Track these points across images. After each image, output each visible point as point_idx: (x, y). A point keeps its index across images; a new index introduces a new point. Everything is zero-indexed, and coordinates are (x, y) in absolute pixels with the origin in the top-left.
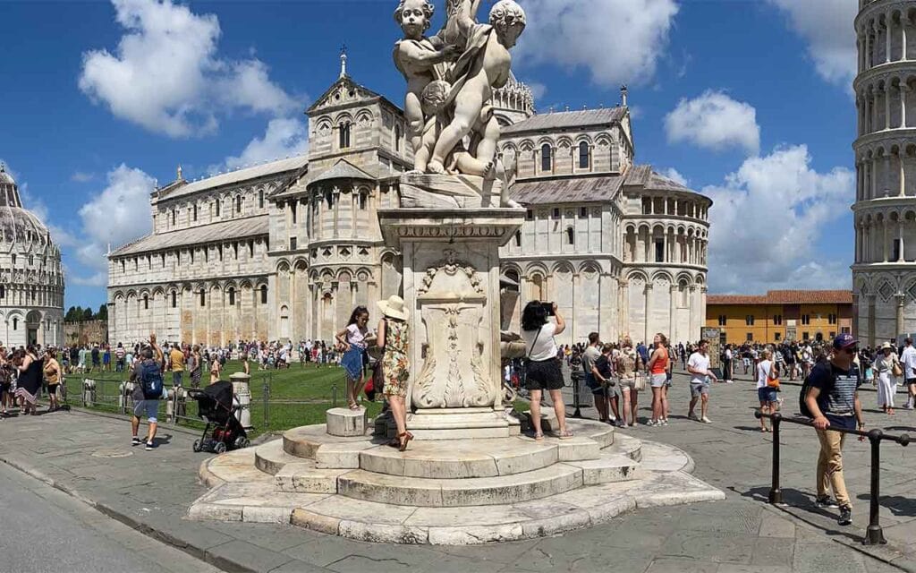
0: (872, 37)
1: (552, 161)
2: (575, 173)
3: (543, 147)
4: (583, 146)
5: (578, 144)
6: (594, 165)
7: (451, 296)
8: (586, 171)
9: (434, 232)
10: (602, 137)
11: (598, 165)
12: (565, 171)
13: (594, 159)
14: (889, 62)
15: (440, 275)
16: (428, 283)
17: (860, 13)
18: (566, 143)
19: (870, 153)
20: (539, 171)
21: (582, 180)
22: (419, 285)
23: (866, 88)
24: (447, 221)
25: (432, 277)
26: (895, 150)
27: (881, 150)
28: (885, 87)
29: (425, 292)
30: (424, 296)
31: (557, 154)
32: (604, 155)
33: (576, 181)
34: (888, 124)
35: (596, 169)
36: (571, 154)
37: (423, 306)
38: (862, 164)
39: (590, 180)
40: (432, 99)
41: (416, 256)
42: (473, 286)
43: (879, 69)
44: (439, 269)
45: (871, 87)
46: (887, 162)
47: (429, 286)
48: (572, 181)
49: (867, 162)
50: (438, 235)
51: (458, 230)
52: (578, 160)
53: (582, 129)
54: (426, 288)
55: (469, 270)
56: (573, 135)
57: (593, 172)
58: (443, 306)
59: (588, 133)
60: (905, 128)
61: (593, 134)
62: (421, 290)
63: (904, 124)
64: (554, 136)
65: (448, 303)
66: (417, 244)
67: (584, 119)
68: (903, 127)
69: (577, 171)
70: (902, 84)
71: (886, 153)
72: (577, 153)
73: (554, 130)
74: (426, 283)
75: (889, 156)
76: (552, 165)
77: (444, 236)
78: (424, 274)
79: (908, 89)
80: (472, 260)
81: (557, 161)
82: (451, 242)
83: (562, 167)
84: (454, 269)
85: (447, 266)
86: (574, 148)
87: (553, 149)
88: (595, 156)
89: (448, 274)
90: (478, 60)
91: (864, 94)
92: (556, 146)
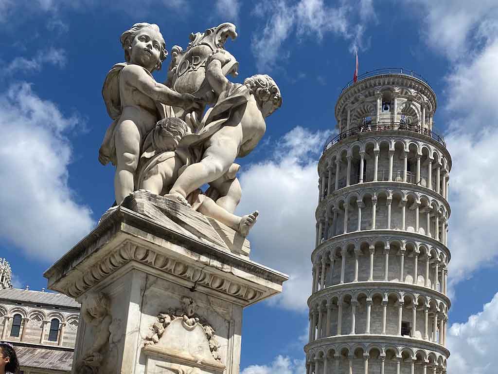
0: (328, 265)
1: (21, 330)
2: (43, 344)
3: (15, 316)
4: (55, 322)
5: (50, 320)
6: (62, 340)
7: (186, 355)
8: (54, 344)
9: (180, 269)
10: (74, 318)
11: (66, 341)
12: (34, 340)
13: (63, 335)
14: (342, 283)
15: (175, 327)
16: (161, 331)
17: (318, 247)
18: (38, 317)
19: (322, 354)
20: (6, 336)
21: (48, 350)
22: (146, 331)
23: (320, 303)
24: (204, 259)
25: (166, 325)
26: (345, 352)
27: (332, 352)
28: (338, 302)
29: (155, 342)
30: (152, 346)
31: (28, 325)
32: (72, 333)
33: (43, 350)
34: (339, 331)
35: (65, 343)
36: (42, 327)
37: (150, 361)
38: (313, 364)
39: (57, 352)
40: (172, 132)
41: (147, 293)
42: (211, 350)
43: (333, 289)
44: (177, 318)
45: (325, 302)
46: (337, 362)
47: (160, 336)
48: (39, 350)
49: (318, 360)
50: (182, 276)
51: (208, 277)
52: (48, 332)
53: (56, 308)
54: (156, 337)
55: (209, 329)
56: (46, 312)
57: (61, 346)
58: (175, 366)
59: (61, 313)
60: (355, 335)
61: (66, 314)
62: (147, 339)
63: (354, 331)
64: (27, 309)
65: (181, 363)
66: (151, 279)
67: (59, 300)
68: (353, 334)
69: (45, 342)
70: (354, 300)
71: (337, 354)
72: (47, 327)
73: (29, 304)
74: (157, 332)
75: (340, 357)
76: (20, 333)
77: (188, 279)
78: (154, 320)
79: (358, 304)
80: (211, 319)
81: (27, 331)
82: (192, 290)
83: (31, 337)
84: (193, 324)
85: (186, 317)
86: (46, 322)
87: (24, 320)
88: (65, 333)
89: (184, 326)
90: (237, 113)
91: (318, 308)
92: (28, 318)
